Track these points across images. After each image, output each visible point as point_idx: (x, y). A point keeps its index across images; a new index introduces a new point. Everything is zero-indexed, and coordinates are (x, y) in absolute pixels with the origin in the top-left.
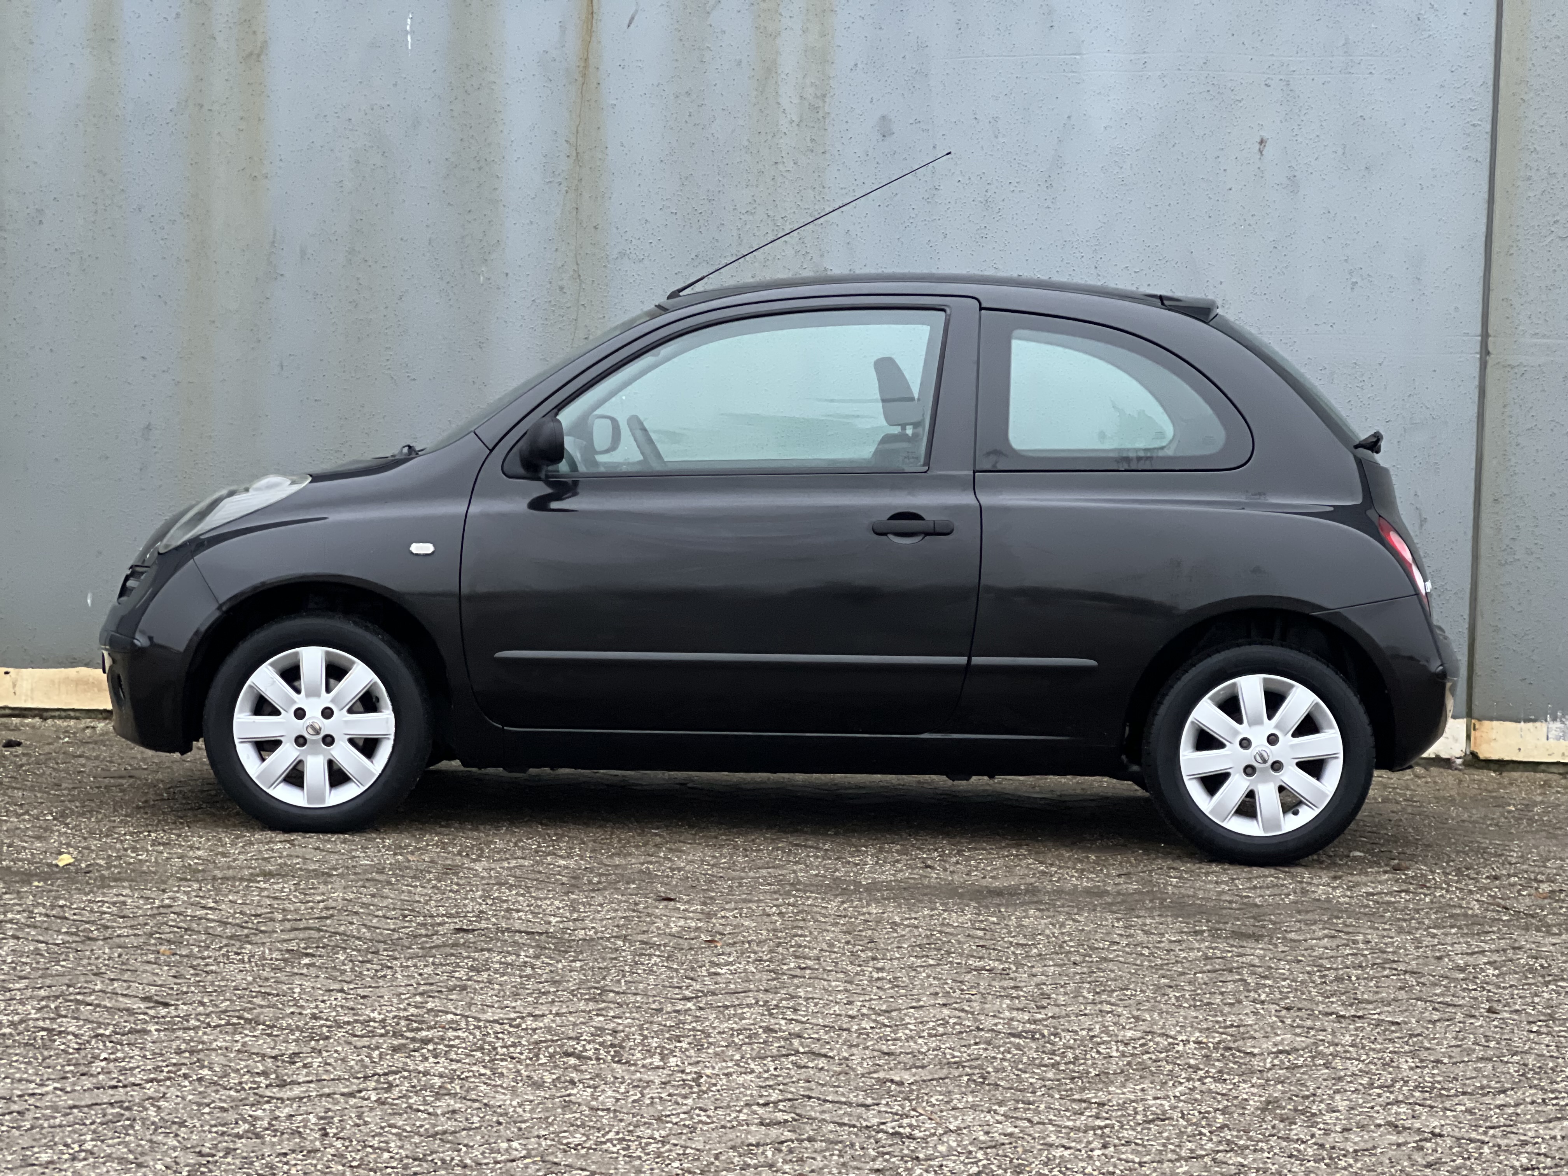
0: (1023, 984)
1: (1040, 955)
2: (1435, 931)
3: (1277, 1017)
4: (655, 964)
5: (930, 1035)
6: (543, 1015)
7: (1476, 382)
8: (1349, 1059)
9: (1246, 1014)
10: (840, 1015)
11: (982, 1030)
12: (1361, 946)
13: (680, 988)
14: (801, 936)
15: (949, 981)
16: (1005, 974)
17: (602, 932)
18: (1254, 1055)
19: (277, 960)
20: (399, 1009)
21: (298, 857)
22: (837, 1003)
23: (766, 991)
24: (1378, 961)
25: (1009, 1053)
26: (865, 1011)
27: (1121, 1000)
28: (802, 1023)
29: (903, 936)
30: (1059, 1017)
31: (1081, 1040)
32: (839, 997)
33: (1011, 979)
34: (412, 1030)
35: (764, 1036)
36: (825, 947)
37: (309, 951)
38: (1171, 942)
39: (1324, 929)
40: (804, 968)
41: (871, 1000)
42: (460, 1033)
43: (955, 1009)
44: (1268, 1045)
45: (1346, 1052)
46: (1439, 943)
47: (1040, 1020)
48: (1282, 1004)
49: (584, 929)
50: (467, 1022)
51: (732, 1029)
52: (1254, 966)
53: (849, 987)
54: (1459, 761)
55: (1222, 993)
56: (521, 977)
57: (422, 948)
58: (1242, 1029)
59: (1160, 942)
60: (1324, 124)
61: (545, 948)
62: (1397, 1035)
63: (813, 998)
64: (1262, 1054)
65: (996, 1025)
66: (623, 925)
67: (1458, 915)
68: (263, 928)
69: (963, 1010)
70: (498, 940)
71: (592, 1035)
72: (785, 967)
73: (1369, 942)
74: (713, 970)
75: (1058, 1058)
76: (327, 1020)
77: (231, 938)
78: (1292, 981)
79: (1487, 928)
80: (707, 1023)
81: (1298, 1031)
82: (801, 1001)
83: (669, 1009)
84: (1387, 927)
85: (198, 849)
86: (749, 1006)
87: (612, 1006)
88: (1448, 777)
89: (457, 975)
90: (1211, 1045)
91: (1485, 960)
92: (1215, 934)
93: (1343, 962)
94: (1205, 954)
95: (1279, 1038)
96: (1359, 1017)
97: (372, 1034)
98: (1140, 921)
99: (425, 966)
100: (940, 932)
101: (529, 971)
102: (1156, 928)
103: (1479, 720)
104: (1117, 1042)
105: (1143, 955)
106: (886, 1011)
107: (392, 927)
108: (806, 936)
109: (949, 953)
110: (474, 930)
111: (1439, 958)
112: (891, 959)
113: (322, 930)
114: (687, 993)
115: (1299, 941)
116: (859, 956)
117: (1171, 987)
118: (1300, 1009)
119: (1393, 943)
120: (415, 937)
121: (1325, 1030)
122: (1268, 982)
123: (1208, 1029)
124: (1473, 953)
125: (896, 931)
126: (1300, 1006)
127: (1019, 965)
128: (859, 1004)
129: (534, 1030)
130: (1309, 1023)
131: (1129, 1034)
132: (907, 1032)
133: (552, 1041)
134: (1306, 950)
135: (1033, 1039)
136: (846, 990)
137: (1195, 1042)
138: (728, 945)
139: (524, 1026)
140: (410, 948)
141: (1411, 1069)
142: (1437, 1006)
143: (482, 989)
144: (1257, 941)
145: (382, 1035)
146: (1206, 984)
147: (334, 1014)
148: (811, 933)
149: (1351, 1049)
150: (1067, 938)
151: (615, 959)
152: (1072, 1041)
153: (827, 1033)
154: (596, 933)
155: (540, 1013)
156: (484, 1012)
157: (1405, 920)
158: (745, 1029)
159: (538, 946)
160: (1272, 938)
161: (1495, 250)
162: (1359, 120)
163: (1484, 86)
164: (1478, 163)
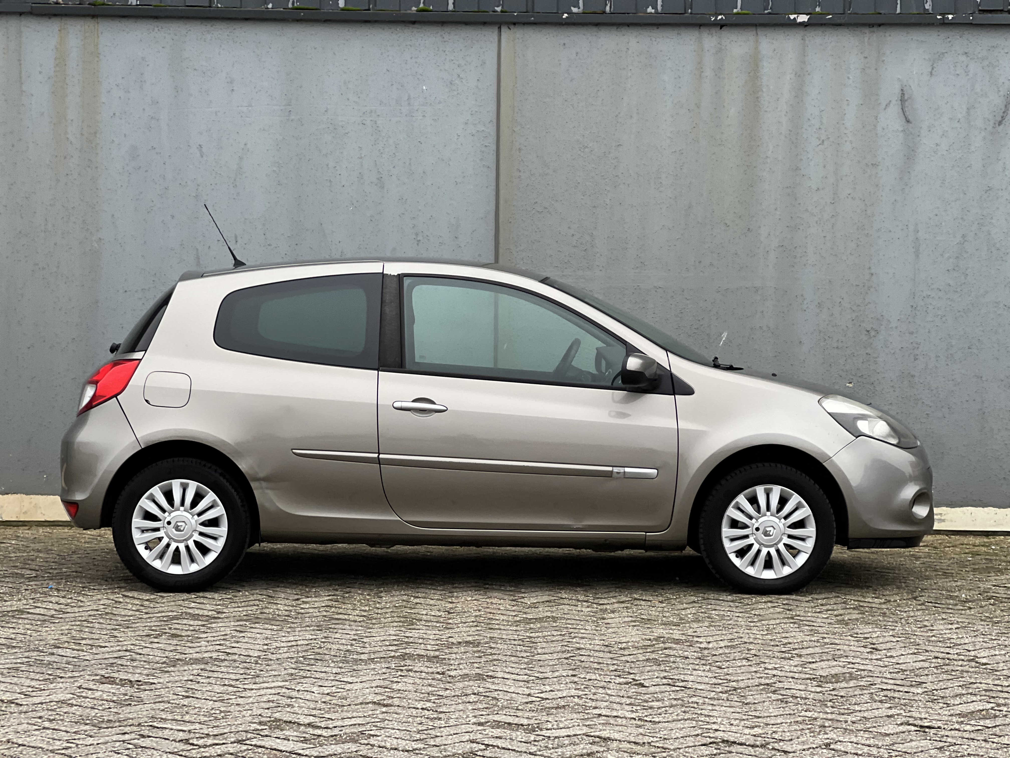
161: (501, 220)
162: (419, 144)
163: (491, 123)
164: (489, 169)
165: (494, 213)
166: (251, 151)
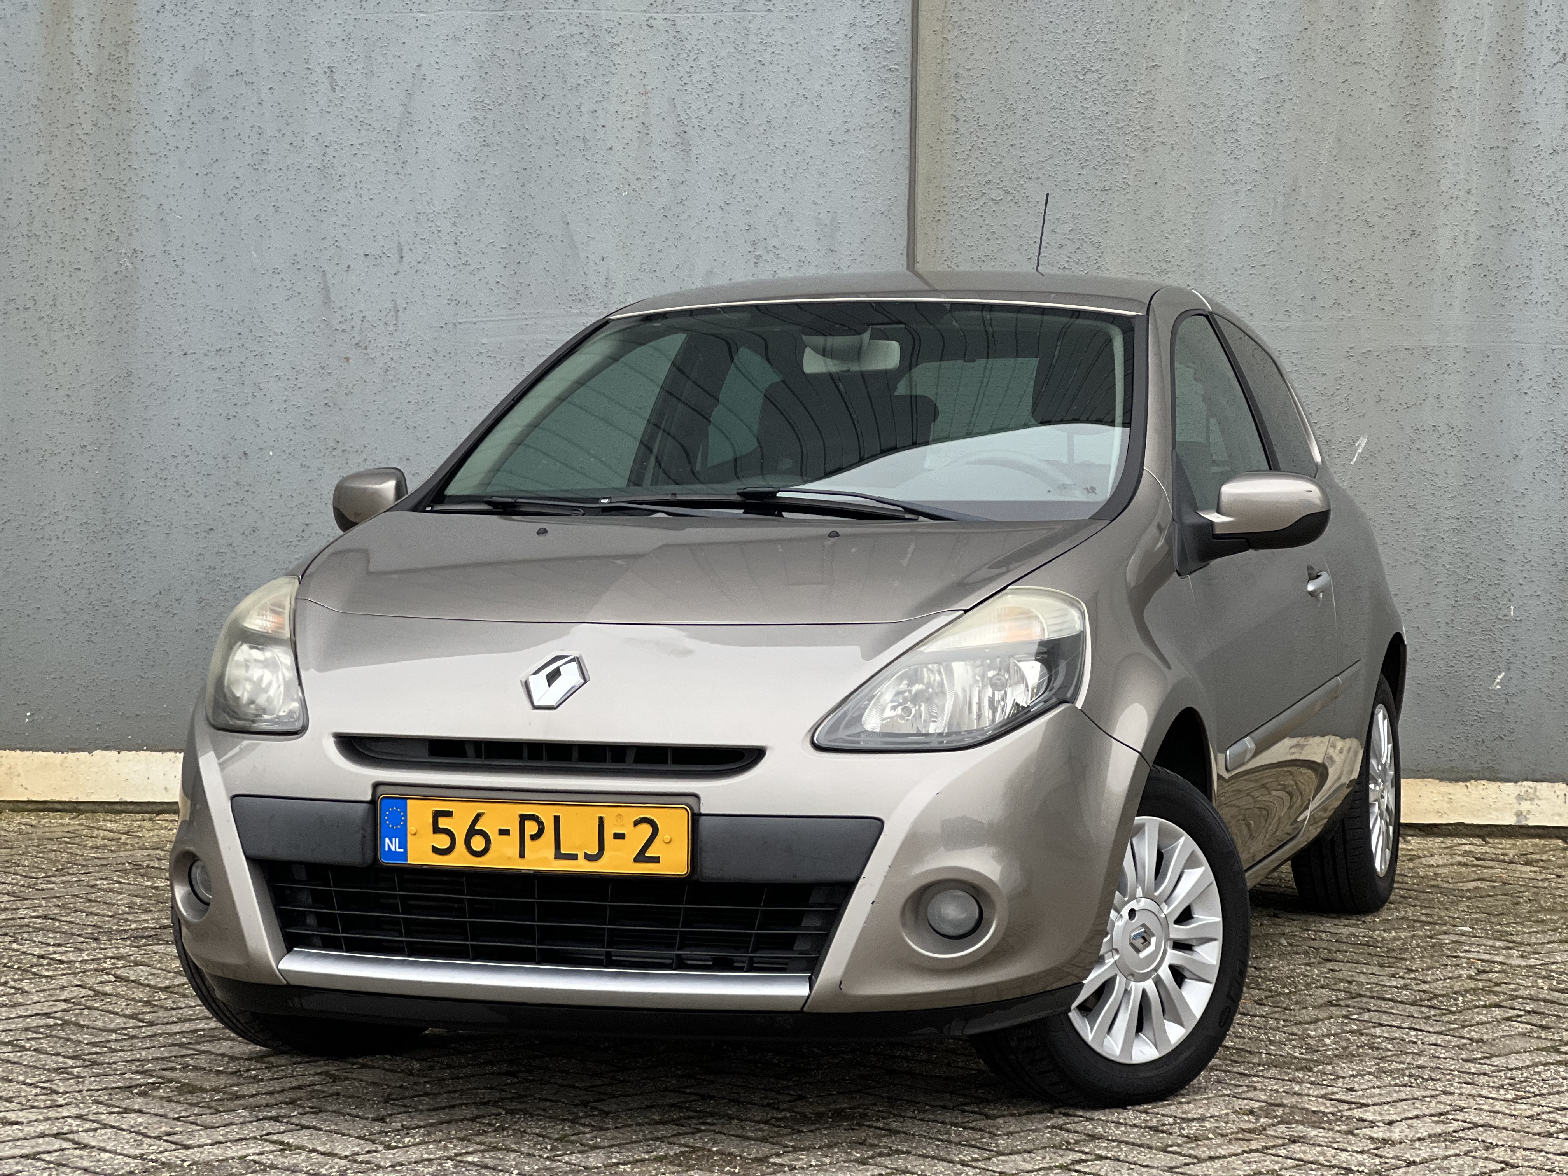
60: (716, 70)
161: (920, 216)
162: (759, 66)
163: (901, 23)
164: (897, 115)
165: (906, 202)
166: (429, 79)
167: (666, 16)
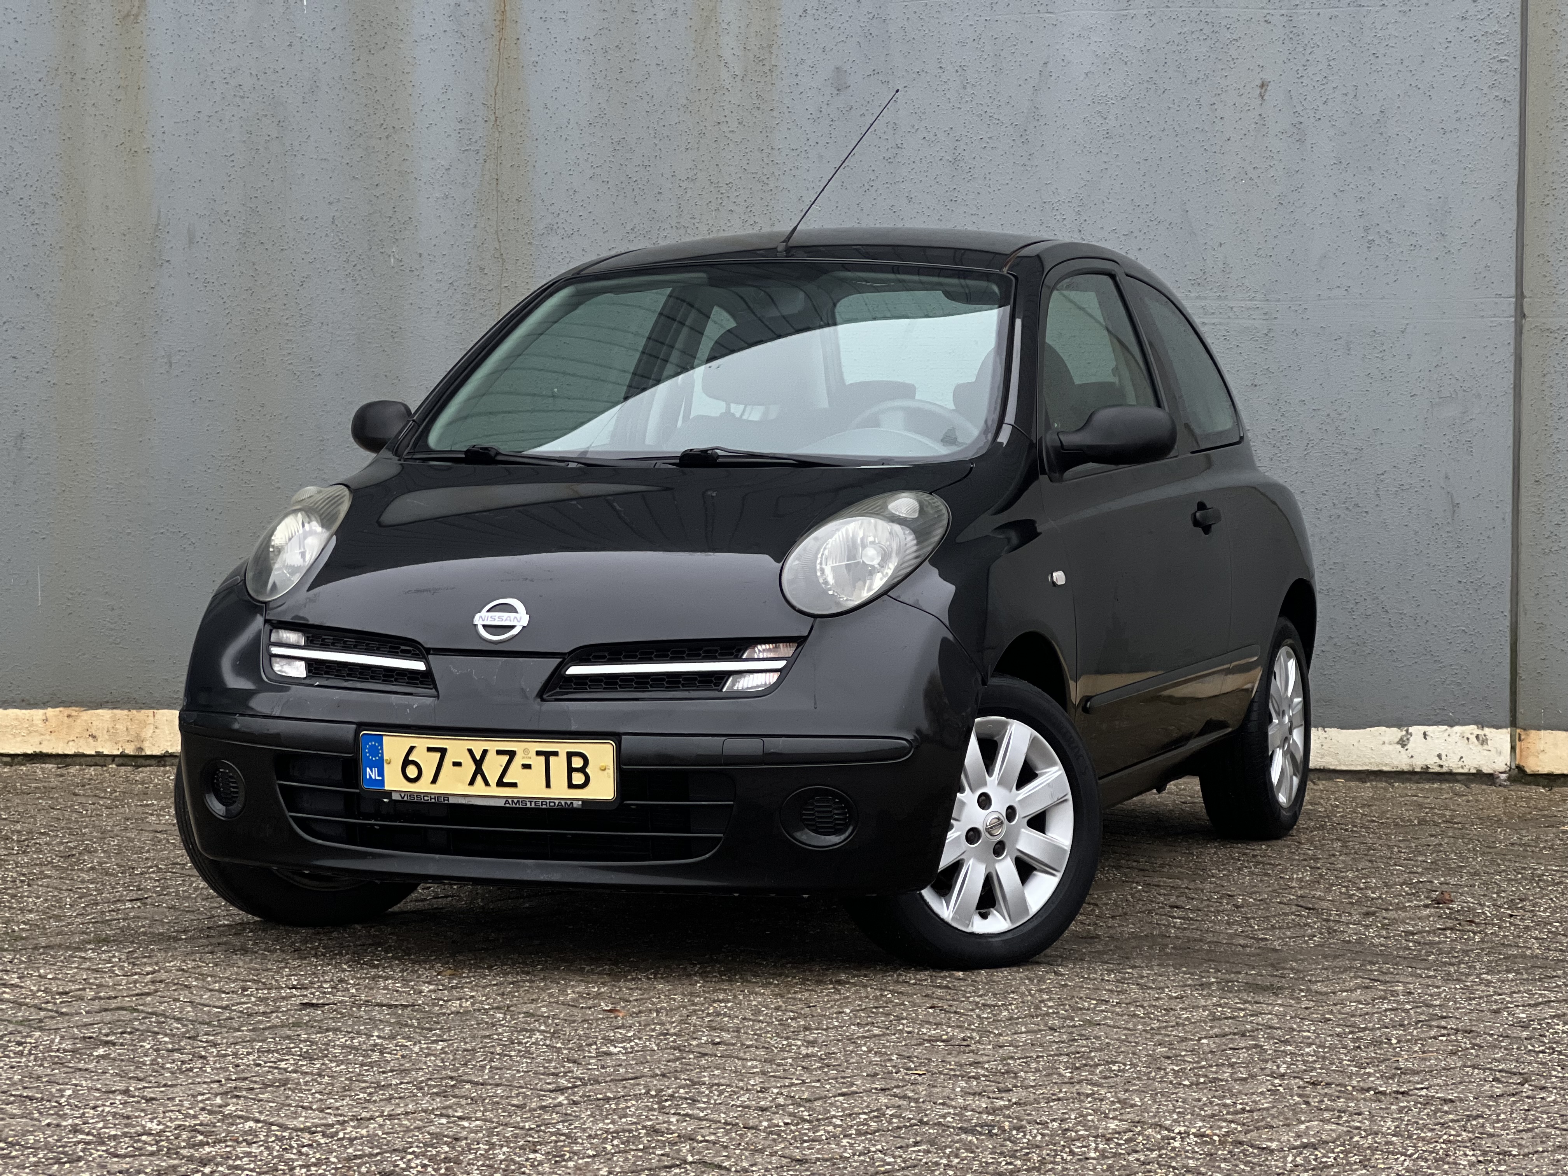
0: (985, 1058)
1: (1011, 1019)
2: (1489, 977)
3: (1300, 1096)
4: (536, 1043)
5: (859, 1133)
6: (372, 1118)
7: (1511, 349)
8: (1393, 1153)
9: (1262, 1093)
10: (748, 1107)
11: (926, 1123)
12: (1402, 998)
13: (556, 1075)
14: (721, 1001)
15: (894, 1057)
16: (964, 1045)
17: (481, 1002)
18: (1272, 1151)
19: (65, 1051)
20: (187, 1116)
21: (146, 918)
22: (748, 1090)
23: (663, 1075)
24: (1423, 1017)
25: (957, 1156)
26: (781, 1100)
27: (1105, 1078)
28: (700, 1119)
29: (847, 998)
30: (1025, 1104)
31: (1051, 1135)
32: (752, 1082)
33: (972, 1051)
34: (193, 1146)
35: (645, 1140)
36: (749, 1015)
37: (112, 1038)
38: (1171, 998)
39: (1356, 977)
40: (718, 1043)
41: (792, 1084)
42: (254, 1149)
43: (895, 1096)
44: (1288, 1137)
45: (1387, 1143)
46: (1495, 993)
47: (1001, 1108)
48: (1307, 1078)
49: (460, 999)
50: (269, 1130)
51: (607, 1131)
52: (1271, 1027)
53: (768, 1068)
54: (1503, 776)
55: (1232, 1065)
56: (362, 1065)
57: (254, 1030)
58: (1256, 1115)
59: (1157, 999)
60: (1332, 63)
61: (406, 1025)
62: (1451, 1116)
63: (718, 1085)
64: (1282, 1150)
65: (944, 1116)
66: (510, 992)
67: (1515, 956)
68: (64, 1010)
69: (905, 1097)
70: (351, 1016)
71: (426, 1145)
72: (694, 1043)
73: (1410, 993)
74: (605, 1049)
75: (1019, 1163)
76: (88, 1134)
77: (21, 1023)
78: (1319, 1046)
79: (1550, 973)
80: (577, 1124)
81: (1327, 1115)
82: (703, 1089)
83: (534, 1105)
84: (1432, 973)
85: (31, 911)
86: (637, 1097)
87: (463, 1102)
88: (1492, 795)
89: (283, 1065)
90: (1216, 1138)
91: (1552, 1012)
92: (1225, 987)
93: (1380, 1020)
94: (1212, 1014)
95: (1303, 1127)
96: (1403, 1093)
97: (139, 1152)
98: (1135, 972)
99: (248, 1054)
100: (892, 992)
101: (375, 1056)
102: (1154, 981)
103: (1525, 730)
104: (1097, 1137)
105: (1135, 1015)
106: (808, 1100)
107: (225, 1003)
108: (729, 1001)
109: (899, 1018)
110: (324, 1005)
111: (1497, 1012)
112: (825, 1030)
113: (137, 1011)
114: (563, 1082)
115: (1327, 993)
116: (789, 1026)
117: (1168, 1058)
118: (1328, 1084)
119: (1439, 994)
120: (250, 1015)
121: (1359, 1114)
122: (1289, 1048)
123: (1213, 1116)
124: (1536, 1005)
125: (838, 992)
126: (1328, 1080)
127: (984, 1032)
128: (775, 1091)
129: (351, 1140)
130: (1341, 1103)
131: (1113, 1125)
132: (830, 1128)
133: (371, 1155)
134: (1335, 1005)
135: (990, 1135)
136: (763, 1073)
137: (1195, 1135)
138: (631, 1015)
139: (341, 1135)
140: (239, 1030)
141: (1472, 1165)
142: (1498, 1075)
143: (306, 1083)
144: (1275, 994)
145: (152, 1154)
146: (1212, 1052)
147: (101, 1125)
148: (735, 997)
149: (1394, 1139)
150: (1045, 997)
151: (489, 1037)
152: (1039, 1137)
153: (727, 1133)
154: (473, 1004)
155: (368, 1115)
156: (296, 1115)
157: (1453, 965)
158: (624, 1131)
159: (398, 1023)
160: (1293, 990)
161: (1528, 200)
162: (1372, 57)
163: (1511, 16)
164: (1506, 103)
165: (1515, 187)
166: (1054, 76)
167: (1283, 12)
